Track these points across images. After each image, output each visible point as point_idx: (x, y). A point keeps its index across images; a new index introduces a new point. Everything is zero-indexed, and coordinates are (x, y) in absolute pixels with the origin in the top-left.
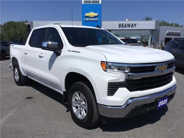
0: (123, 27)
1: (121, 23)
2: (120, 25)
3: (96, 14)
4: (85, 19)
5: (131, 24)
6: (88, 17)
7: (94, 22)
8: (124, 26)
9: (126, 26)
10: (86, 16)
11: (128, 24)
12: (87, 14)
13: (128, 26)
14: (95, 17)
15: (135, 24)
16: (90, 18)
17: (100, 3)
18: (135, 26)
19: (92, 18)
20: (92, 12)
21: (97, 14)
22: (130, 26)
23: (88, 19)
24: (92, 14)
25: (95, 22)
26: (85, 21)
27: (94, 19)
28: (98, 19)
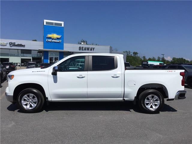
0: (82, 50)
1: (81, 46)
2: (80, 48)
3: (59, 36)
4: (47, 40)
5: (90, 48)
6: (50, 38)
8: (84, 49)
9: (85, 49)
11: (87, 47)
12: (49, 36)
13: (87, 50)
14: (58, 39)
15: (93, 48)
16: (53, 39)
17: (63, 26)
18: (94, 50)
19: (55, 39)
20: (54, 34)
21: (60, 36)
22: (89, 50)
23: (50, 40)
24: (55, 36)
25: (58, 43)
26: (47, 42)
27: (57, 41)
28: (61, 41)
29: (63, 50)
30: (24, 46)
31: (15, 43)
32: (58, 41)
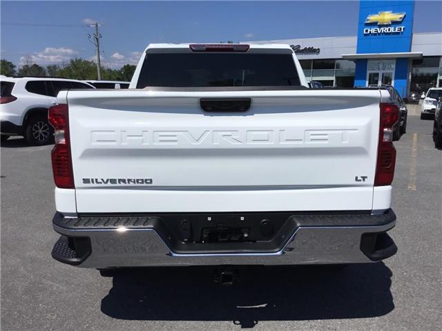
3: (397, 17)
4: (367, 31)
6: (374, 24)
7: (392, 36)
10: (368, 22)
12: (372, 18)
14: (394, 23)
16: (380, 26)
19: (387, 26)
20: (386, 12)
21: (402, 16)
23: (373, 30)
24: (388, 16)
25: (395, 36)
26: (366, 35)
27: (392, 30)
28: (402, 28)
29: (410, 51)
30: (316, 51)
31: (299, 46)
32: (395, 29)
